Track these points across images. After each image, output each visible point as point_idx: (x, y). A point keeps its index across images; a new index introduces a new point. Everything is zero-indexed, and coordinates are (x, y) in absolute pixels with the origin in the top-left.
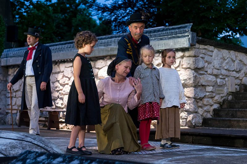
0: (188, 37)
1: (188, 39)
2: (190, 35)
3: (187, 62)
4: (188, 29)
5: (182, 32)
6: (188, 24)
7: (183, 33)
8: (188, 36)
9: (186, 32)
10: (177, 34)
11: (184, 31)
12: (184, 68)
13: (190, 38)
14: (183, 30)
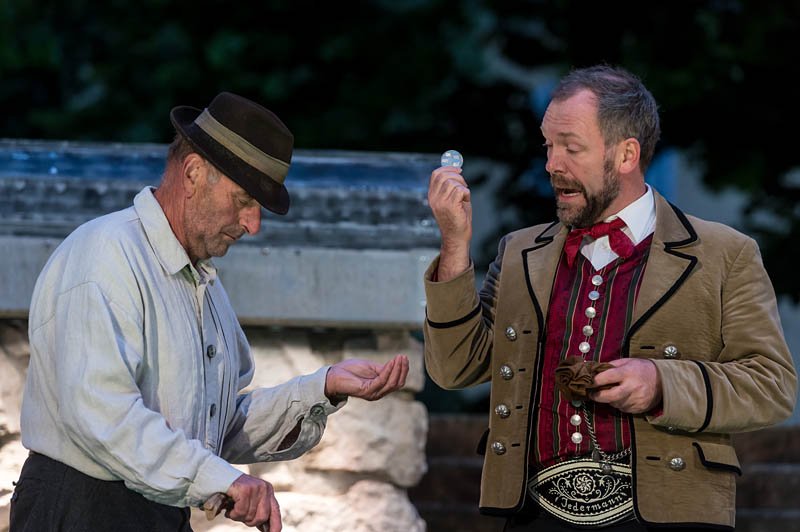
3: (360, 432)
10: (337, 217)
12: (326, 473)
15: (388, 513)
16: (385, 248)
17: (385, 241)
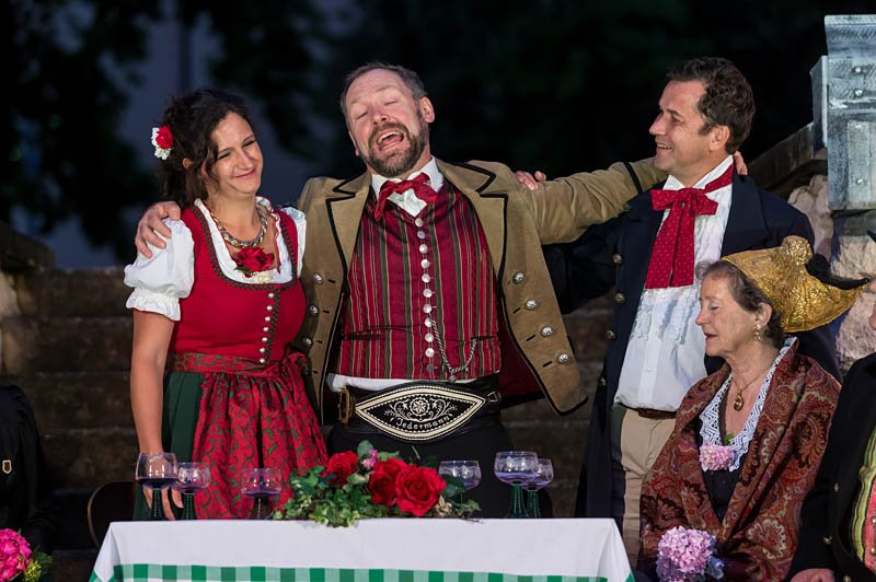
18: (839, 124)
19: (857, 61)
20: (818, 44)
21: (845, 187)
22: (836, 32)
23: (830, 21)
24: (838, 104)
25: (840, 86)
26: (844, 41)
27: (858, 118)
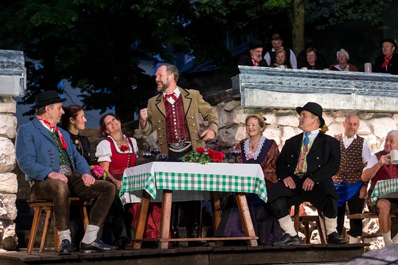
0: (20, 77)
1: (18, 81)
2: (23, 74)
4: (19, 62)
5: (5, 65)
6: (13, 51)
7: (8, 67)
8: (21, 75)
9: (14, 65)
11: (10, 64)
13: (23, 79)
14: (8, 62)
15: (6, 145)
16: (5, 75)
17: (6, 73)
18: (243, 88)
19: (247, 75)
20: (238, 72)
21: (244, 102)
22: (241, 69)
23: (239, 66)
24: (243, 84)
25: (243, 80)
26: (243, 71)
27: (247, 88)
